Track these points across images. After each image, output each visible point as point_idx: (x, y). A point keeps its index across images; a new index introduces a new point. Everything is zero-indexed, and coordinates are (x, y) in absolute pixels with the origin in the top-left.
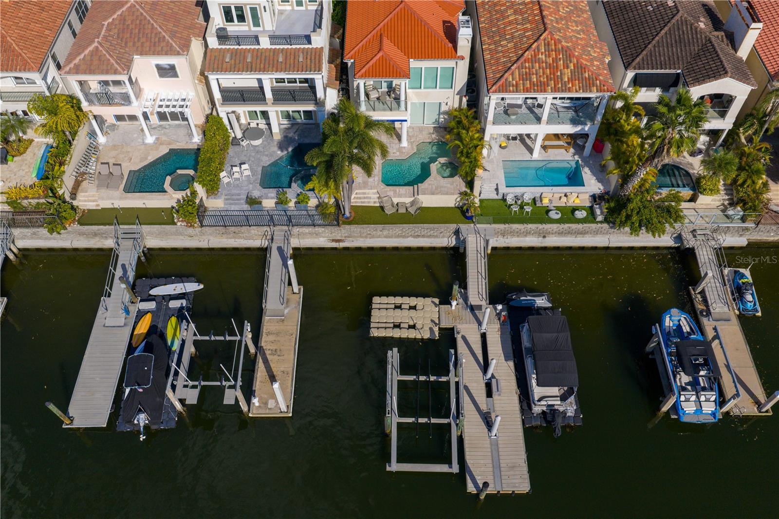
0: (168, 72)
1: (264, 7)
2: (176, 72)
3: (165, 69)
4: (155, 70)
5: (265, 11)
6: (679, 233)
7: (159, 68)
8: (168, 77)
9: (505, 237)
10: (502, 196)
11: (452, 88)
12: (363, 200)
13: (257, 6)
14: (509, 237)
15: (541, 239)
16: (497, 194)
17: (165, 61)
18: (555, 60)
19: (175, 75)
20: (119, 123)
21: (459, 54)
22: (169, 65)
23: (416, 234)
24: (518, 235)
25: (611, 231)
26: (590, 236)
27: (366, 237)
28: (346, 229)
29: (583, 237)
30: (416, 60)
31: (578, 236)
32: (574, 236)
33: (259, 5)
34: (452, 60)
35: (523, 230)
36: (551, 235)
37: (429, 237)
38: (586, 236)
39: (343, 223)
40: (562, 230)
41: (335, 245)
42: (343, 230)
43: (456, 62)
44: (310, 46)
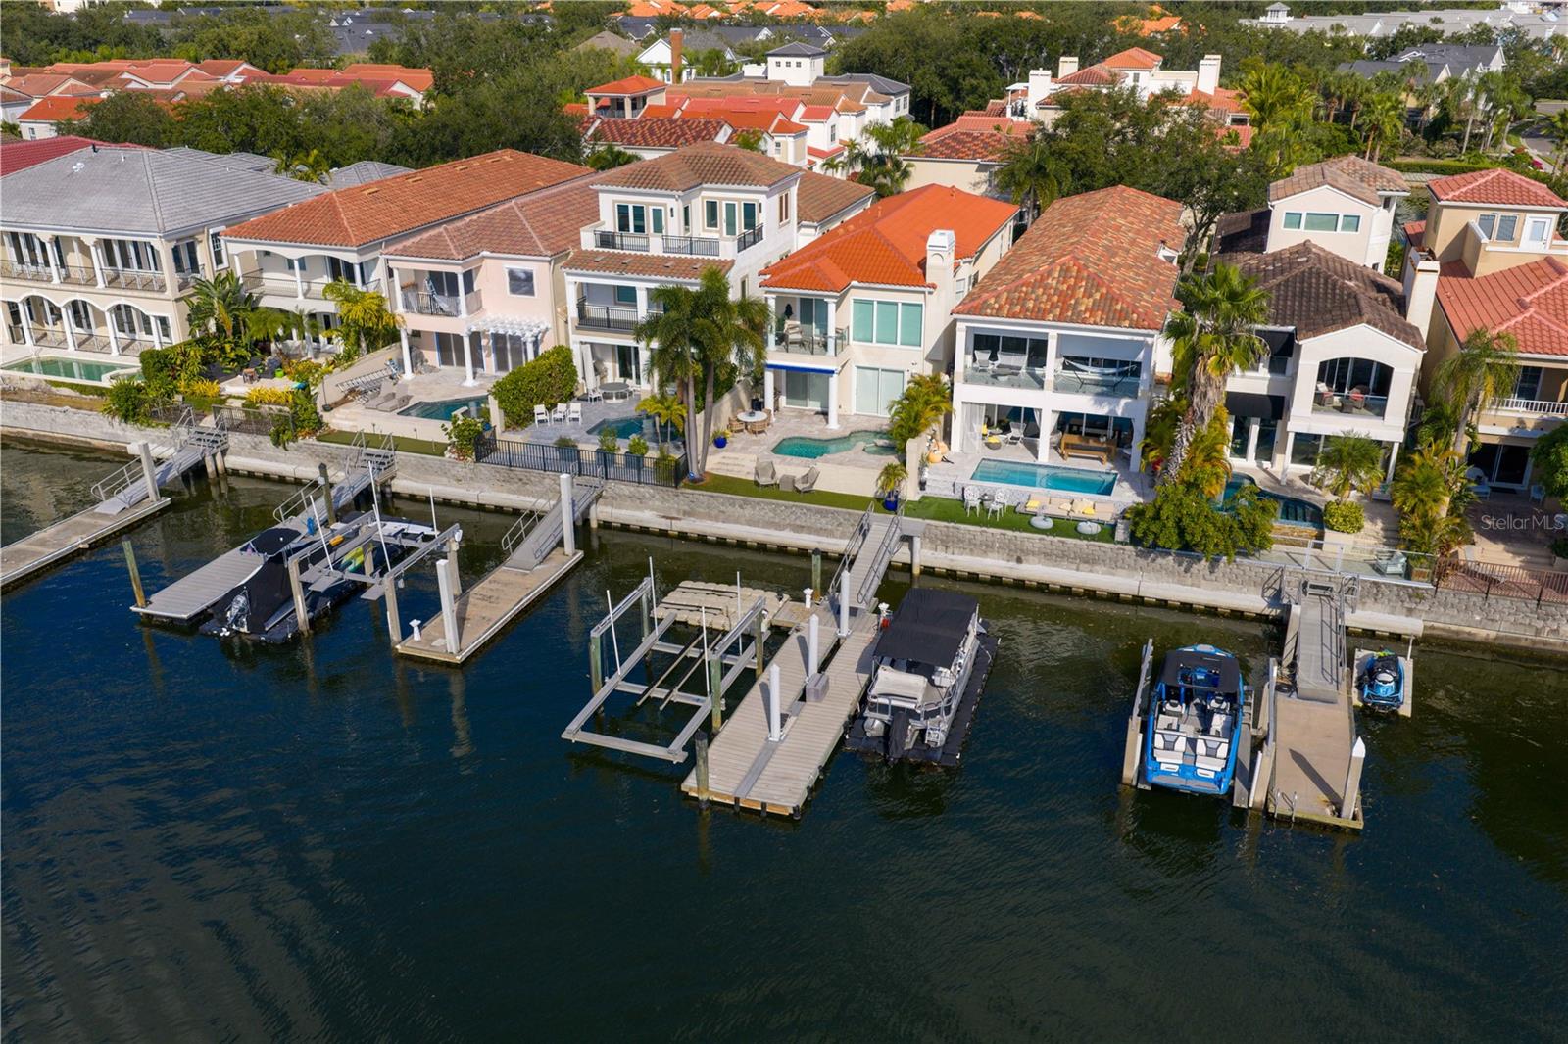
0: (521, 284)
1: (672, 209)
2: (532, 287)
3: (519, 279)
4: (507, 279)
5: (672, 216)
7: (512, 275)
8: (521, 294)
9: (950, 550)
10: (958, 495)
11: (919, 345)
12: (730, 468)
13: (663, 208)
14: (956, 551)
15: (1013, 564)
16: (952, 491)
17: (520, 267)
18: (1073, 288)
19: (531, 292)
20: (443, 367)
21: (929, 280)
22: (526, 273)
23: (798, 522)
24: (971, 550)
25: (1141, 562)
26: (1105, 569)
27: (717, 519)
28: (686, 496)
29: (1091, 571)
30: (862, 285)
31: (1082, 566)
32: (1075, 567)
33: (665, 205)
34: (918, 289)
35: (979, 537)
36: (1031, 558)
37: (819, 531)
38: (1097, 568)
39: (686, 486)
40: (1050, 547)
41: (664, 524)
42: (681, 497)
43: (924, 292)
44: (717, 258)
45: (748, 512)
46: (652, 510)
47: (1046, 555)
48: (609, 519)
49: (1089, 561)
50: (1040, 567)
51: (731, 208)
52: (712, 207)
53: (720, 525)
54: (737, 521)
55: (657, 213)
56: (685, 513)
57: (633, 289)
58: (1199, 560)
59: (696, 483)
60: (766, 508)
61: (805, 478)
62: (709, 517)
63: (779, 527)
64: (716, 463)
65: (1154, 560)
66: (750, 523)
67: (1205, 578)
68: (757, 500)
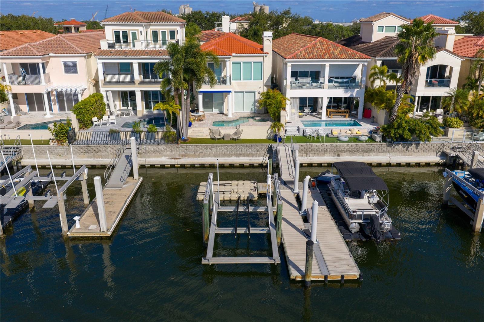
0: (71, 68)
1: (141, 32)
2: (76, 69)
3: (70, 66)
4: (63, 67)
5: (141, 35)
6: (442, 151)
8: (71, 73)
9: (308, 155)
10: (302, 133)
11: (262, 80)
12: (197, 134)
13: (136, 31)
14: (311, 155)
15: (336, 157)
16: (299, 132)
17: (69, 60)
19: (76, 72)
20: (30, 112)
21: (264, 51)
22: (73, 63)
23: (238, 152)
24: (318, 154)
25: (389, 149)
26: (374, 154)
27: (199, 156)
29: (368, 156)
30: (237, 55)
31: (365, 154)
32: (362, 155)
33: (137, 30)
34: (261, 55)
35: (321, 148)
36: (343, 153)
37: (248, 155)
38: (371, 154)
39: (181, 143)
40: (351, 148)
41: (173, 162)
42: (181, 148)
43: (263, 56)
45: (214, 150)
46: (165, 156)
47: (349, 151)
48: (144, 164)
49: (368, 151)
50: (347, 157)
51: (164, 33)
52: (155, 33)
53: (201, 158)
54: (209, 156)
55: (134, 34)
56: (183, 156)
57: (132, 64)
58: (412, 145)
59: (185, 141)
60: (222, 148)
61: (235, 134)
62: (195, 156)
63: (229, 156)
64: (192, 133)
65: (394, 147)
66: (216, 156)
67: (414, 151)
68: (218, 145)
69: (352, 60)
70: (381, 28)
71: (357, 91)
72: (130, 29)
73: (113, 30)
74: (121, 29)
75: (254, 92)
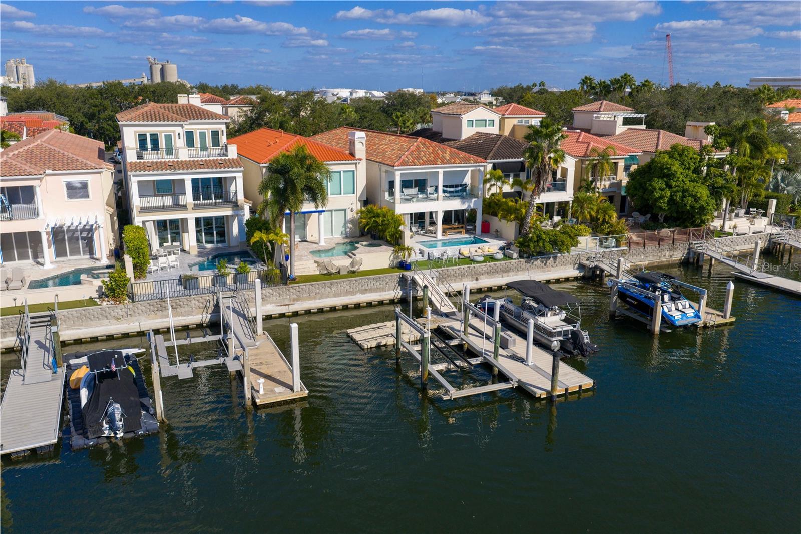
0: (78, 191)
1: (179, 134)
2: (87, 192)
3: (76, 188)
4: (65, 189)
5: (179, 138)
6: (578, 263)
7: (70, 187)
8: (77, 198)
10: (427, 257)
11: (354, 193)
13: (172, 134)
15: (474, 281)
16: (423, 256)
17: (74, 179)
19: (86, 196)
20: (6, 263)
21: (358, 157)
22: (81, 183)
24: (455, 280)
25: (528, 265)
26: (513, 273)
27: (315, 298)
28: (293, 288)
29: (508, 276)
31: (504, 274)
32: (501, 275)
33: (174, 132)
34: (353, 162)
35: (458, 272)
36: (482, 276)
37: (376, 290)
38: (510, 273)
39: (290, 283)
40: (489, 268)
41: (283, 310)
42: (292, 290)
43: (356, 164)
44: (227, 158)
46: (272, 303)
47: (488, 273)
50: (486, 280)
51: (202, 135)
52: (190, 136)
53: (318, 301)
54: (328, 297)
55: (168, 138)
56: (294, 300)
58: (549, 259)
59: (294, 280)
60: (345, 284)
61: (352, 264)
62: (310, 297)
63: (353, 293)
64: (298, 269)
65: (532, 263)
66: (336, 295)
67: (552, 266)
68: (339, 280)
69: (468, 165)
70: (470, 123)
71: (475, 201)
72: (162, 131)
73: (135, 132)
74: (148, 130)
75: (345, 210)
